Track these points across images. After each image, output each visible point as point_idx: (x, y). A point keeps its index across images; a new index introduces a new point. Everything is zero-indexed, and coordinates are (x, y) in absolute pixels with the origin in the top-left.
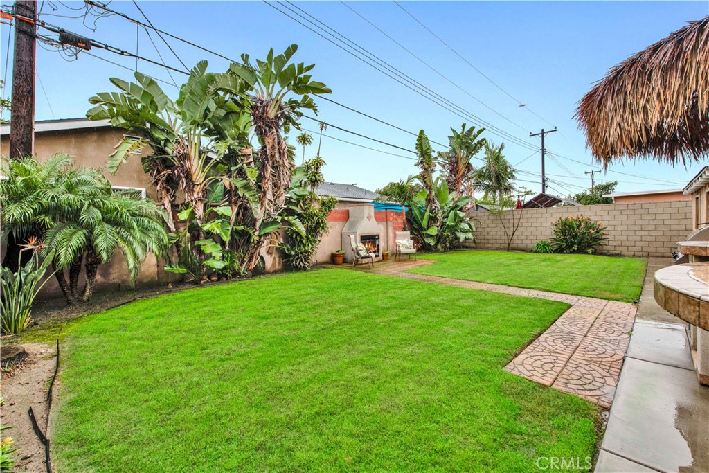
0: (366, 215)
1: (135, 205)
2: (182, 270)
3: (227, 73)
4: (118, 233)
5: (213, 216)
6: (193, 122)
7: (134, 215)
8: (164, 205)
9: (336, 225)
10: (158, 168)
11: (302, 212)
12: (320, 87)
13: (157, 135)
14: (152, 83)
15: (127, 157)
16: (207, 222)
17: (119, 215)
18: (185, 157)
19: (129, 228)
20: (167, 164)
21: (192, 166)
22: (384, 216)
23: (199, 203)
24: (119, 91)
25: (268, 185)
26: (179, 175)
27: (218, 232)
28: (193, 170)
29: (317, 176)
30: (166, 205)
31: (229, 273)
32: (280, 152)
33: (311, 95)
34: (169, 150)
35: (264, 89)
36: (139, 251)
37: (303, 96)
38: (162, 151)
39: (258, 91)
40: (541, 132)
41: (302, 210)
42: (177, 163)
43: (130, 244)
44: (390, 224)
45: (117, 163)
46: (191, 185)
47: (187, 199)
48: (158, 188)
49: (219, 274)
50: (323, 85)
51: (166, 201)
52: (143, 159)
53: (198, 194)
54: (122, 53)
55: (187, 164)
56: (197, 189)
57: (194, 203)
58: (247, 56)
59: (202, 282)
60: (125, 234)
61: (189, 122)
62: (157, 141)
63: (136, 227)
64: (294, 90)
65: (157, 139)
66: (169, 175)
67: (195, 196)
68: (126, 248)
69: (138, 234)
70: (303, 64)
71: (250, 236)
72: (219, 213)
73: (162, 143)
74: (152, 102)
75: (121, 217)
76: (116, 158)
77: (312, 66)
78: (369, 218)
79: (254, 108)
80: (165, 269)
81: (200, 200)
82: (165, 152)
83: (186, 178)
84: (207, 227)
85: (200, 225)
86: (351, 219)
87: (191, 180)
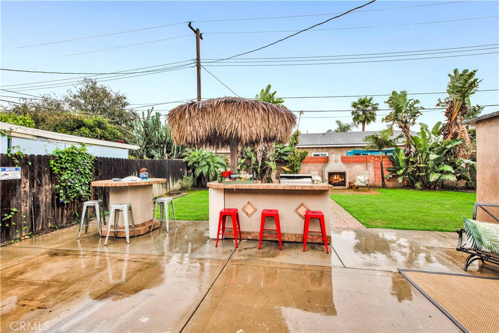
22: (364, 159)
78: (336, 161)
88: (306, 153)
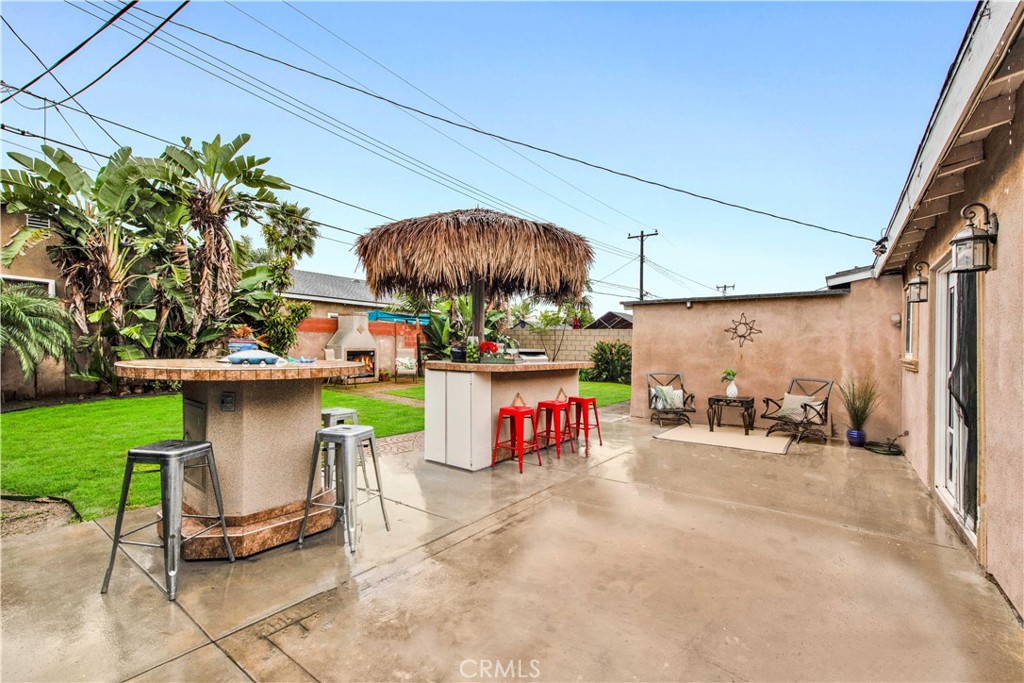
0: (356, 326)
1: (34, 303)
2: (93, 378)
3: (162, 157)
4: (10, 333)
5: (132, 320)
6: (112, 213)
7: (29, 314)
8: (75, 303)
9: (318, 337)
10: (68, 260)
11: (262, 319)
12: (277, 182)
13: (67, 222)
14: (63, 159)
15: (25, 248)
16: (126, 326)
17: (12, 313)
18: (103, 250)
19: (23, 327)
20: (79, 256)
21: (109, 261)
22: (392, 329)
23: (117, 303)
24: (19, 167)
25: (205, 288)
26: (92, 271)
27: (137, 337)
28: (111, 265)
29: (283, 278)
30: (78, 304)
31: (157, 385)
32: (218, 254)
33: (269, 189)
34: (82, 241)
35: (208, 179)
36: (34, 351)
37: (258, 189)
38: (74, 241)
39: (200, 180)
40: (640, 234)
41: (265, 316)
42: (91, 257)
43: (23, 345)
44: (400, 338)
45: (13, 255)
46: (108, 282)
47: (102, 298)
48: (67, 283)
49: (144, 386)
50: (281, 180)
51: (78, 299)
52: (48, 248)
53: (116, 293)
54: (23, 133)
55: (104, 259)
56: (115, 288)
57: (110, 303)
58: (189, 140)
59: (122, 394)
60: (19, 334)
61: (107, 213)
62: (67, 229)
63: (30, 327)
64: (245, 183)
65: (67, 226)
66: (81, 269)
67: (112, 295)
68: (19, 348)
69: (33, 335)
70: (254, 157)
71: (186, 344)
72: (139, 316)
73: (74, 232)
74: (63, 183)
75: (14, 315)
76: (11, 249)
77: (267, 160)
78: (360, 330)
79: (192, 200)
80: (72, 375)
81: (119, 300)
82: (76, 243)
83: (102, 274)
84: (125, 331)
85: (118, 328)
86: (339, 330)
87: (108, 277)
88: (306, 310)
